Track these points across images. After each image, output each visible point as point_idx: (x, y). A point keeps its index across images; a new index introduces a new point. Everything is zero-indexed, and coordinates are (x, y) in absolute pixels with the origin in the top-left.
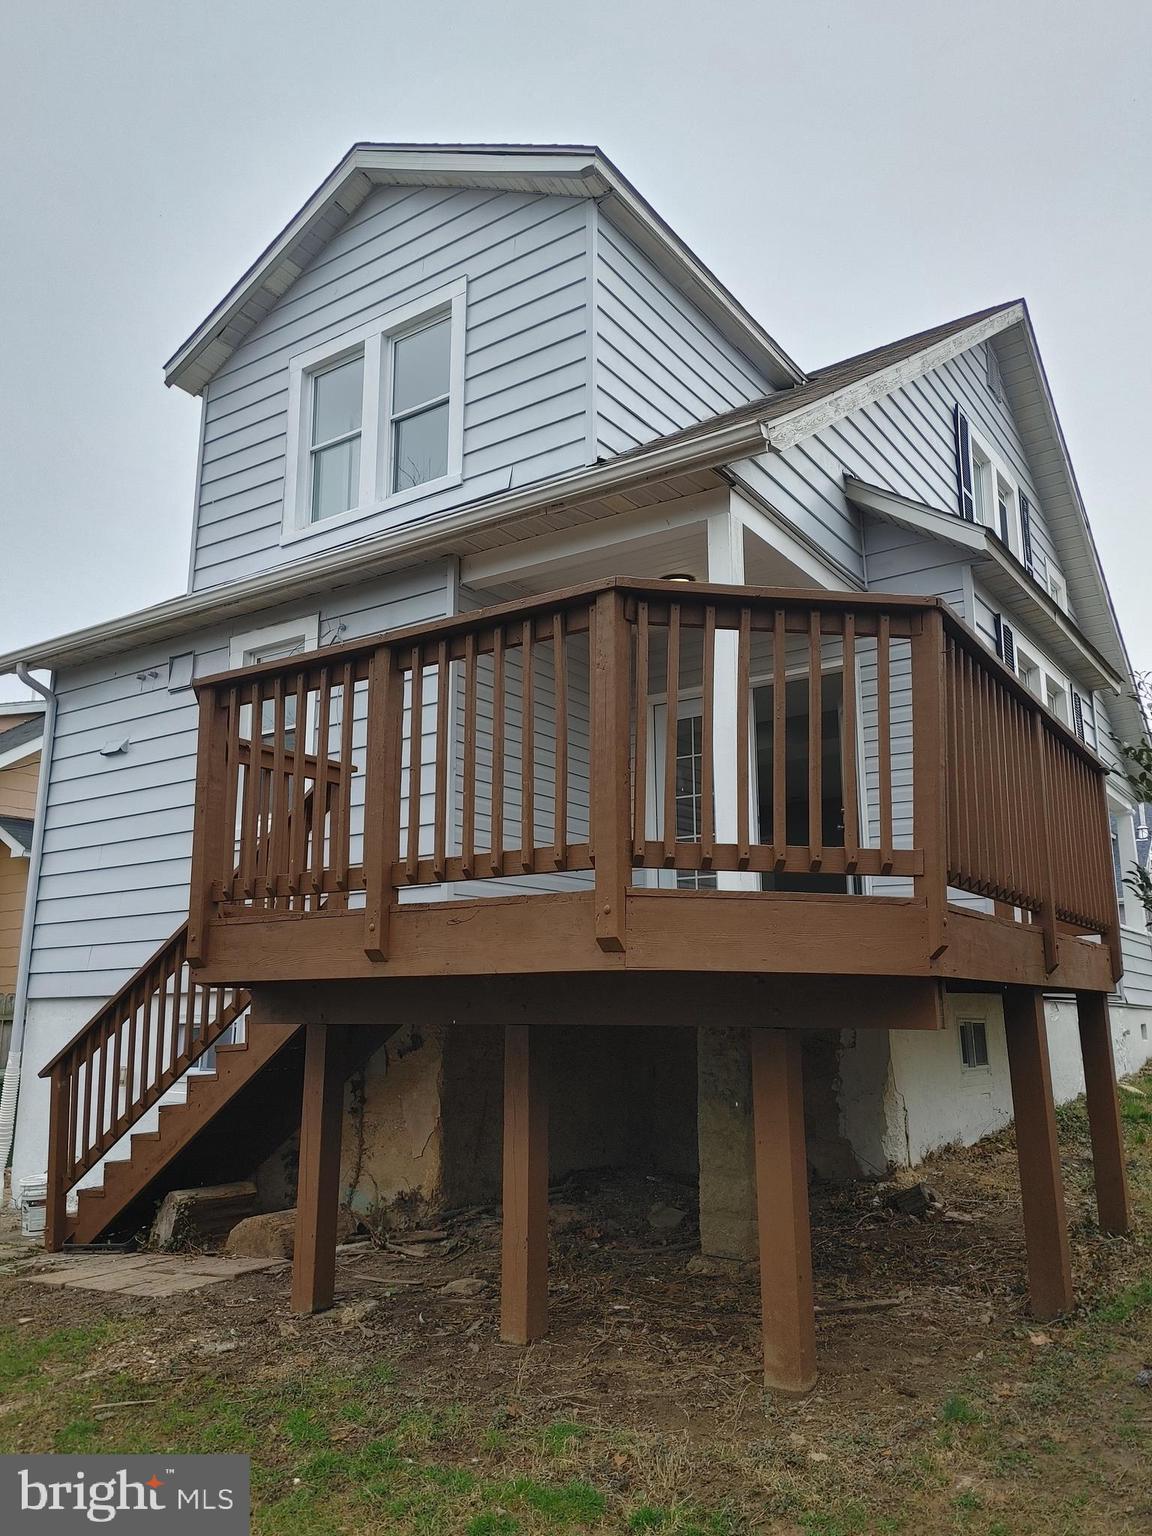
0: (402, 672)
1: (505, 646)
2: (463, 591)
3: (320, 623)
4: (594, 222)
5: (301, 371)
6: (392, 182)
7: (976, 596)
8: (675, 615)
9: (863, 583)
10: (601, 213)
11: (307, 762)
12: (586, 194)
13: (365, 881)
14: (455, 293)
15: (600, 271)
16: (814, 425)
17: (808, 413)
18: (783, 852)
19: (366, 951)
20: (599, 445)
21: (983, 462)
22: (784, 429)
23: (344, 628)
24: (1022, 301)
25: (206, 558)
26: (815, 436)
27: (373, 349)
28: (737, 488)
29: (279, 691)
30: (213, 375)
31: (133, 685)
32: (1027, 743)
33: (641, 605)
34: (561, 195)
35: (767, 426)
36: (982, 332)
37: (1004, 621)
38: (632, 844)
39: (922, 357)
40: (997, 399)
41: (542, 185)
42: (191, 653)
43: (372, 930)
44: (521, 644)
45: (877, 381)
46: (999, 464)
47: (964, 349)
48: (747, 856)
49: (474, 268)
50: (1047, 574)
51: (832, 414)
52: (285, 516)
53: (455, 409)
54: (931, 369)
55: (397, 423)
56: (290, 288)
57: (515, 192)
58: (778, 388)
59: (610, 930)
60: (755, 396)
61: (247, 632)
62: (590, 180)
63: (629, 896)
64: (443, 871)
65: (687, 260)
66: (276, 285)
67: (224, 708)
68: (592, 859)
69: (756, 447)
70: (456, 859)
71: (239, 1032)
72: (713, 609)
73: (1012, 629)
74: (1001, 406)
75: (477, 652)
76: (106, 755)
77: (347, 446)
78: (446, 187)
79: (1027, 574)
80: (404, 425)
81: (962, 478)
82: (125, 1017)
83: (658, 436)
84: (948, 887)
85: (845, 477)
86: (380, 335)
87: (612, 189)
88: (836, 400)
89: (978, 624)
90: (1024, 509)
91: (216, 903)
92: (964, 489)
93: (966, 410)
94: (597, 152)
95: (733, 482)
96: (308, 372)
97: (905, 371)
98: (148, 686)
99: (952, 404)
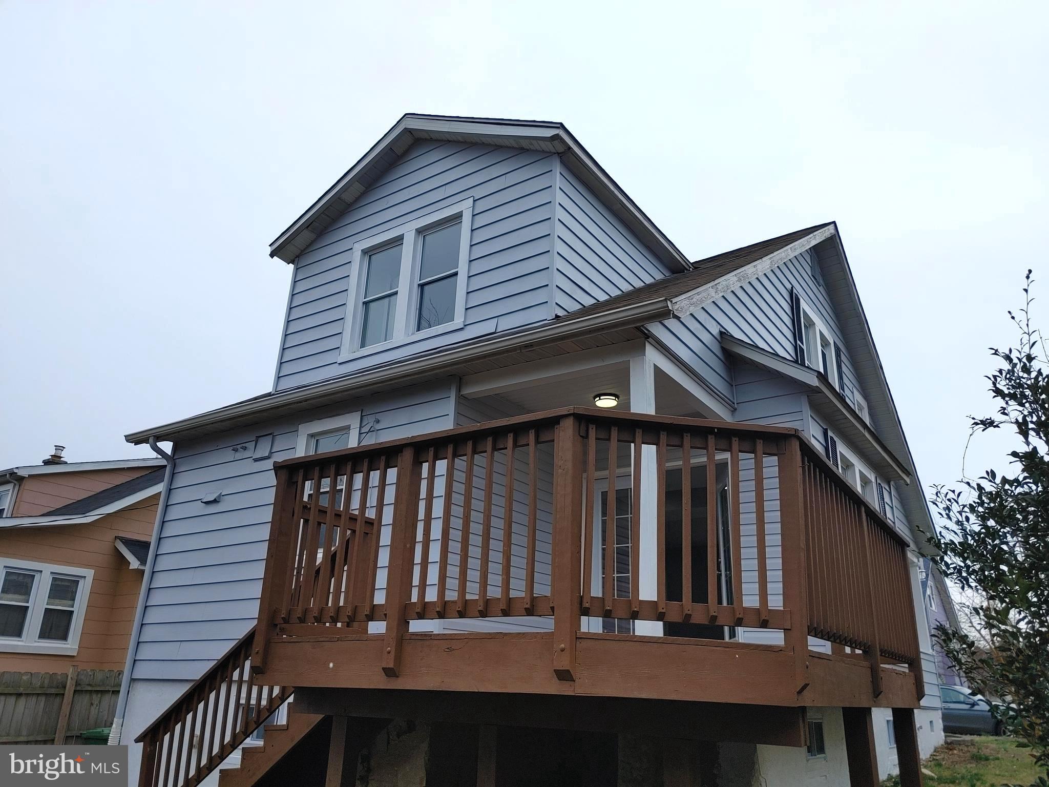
0: (421, 463)
1: (495, 449)
2: (462, 400)
3: (362, 417)
4: (557, 168)
5: (360, 251)
6: (429, 138)
7: (811, 416)
8: (614, 433)
9: (734, 403)
10: (561, 162)
11: (350, 518)
12: (553, 150)
13: (385, 615)
14: (465, 207)
15: (560, 198)
16: (702, 301)
17: (698, 294)
18: (690, 608)
19: (383, 668)
20: (557, 306)
21: (810, 324)
22: (682, 304)
23: (378, 422)
24: (834, 223)
25: (287, 369)
26: (703, 308)
27: (410, 239)
28: (650, 340)
29: (334, 472)
30: (302, 251)
31: (229, 455)
32: (856, 527)
33: (591, 426)
34: (537, 151)
35: (671, 302)
36: (809, 242)
37: (830, 434)
38: (582, 598)
39: (771, 258)
40: (818, 284)
41: (525, 144)
42: (271, 434)
43: (389, 652)
44: (506, 448)
45: (742, 273)
46: (820, 326)
47: (797, 253)
48: (664, 611)
49: (478, 193)
50: (855, 398)
51: (713, 294)
52: (343, 344)
53: (462, 279)
54: (776, 265)
55: (422, 286)
56: (357, 200)
57: (507, 147)
58: (673, 272)
59: (564, 663)
60: (659, 276)
61: (311, 421)
62: (556, 142)
63: (579, 637)
64: (442, 611)
65: (616, 192)
66: (348, 197)
67: (294, 483)
68: (552, 608)
69: (663, 315)
70: (453, 602)
71: (282, 717)
72: (641, 431)
73: (836, 439)
74: (821, 289)
75: (475, 452)
76: (205, 503)
77: (387, 300)
78: (462, 142)
79: (842, 399)
80: (426, 288)
81: (797, 334)
82: (201, 699)
83: (595, 301)
84: (809, 637)
85: (721, 333)
86: (414, 230)
87: (570, 148)
88: (716, 285)
89: (813, 436)
90: (838, 356)
91: (276, 625)
92: (798, 342)
93: (798, 290)
94: (561, 126)
95: (648, 336)
96: (365, 252)
97: (759, 267)
98: (239, 455)
99: (789, 286)
